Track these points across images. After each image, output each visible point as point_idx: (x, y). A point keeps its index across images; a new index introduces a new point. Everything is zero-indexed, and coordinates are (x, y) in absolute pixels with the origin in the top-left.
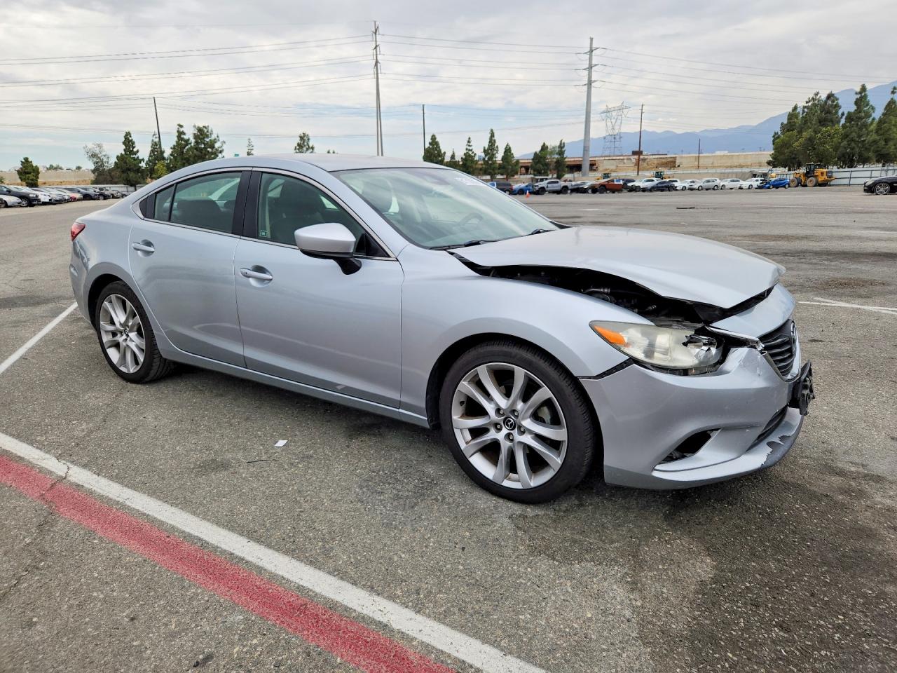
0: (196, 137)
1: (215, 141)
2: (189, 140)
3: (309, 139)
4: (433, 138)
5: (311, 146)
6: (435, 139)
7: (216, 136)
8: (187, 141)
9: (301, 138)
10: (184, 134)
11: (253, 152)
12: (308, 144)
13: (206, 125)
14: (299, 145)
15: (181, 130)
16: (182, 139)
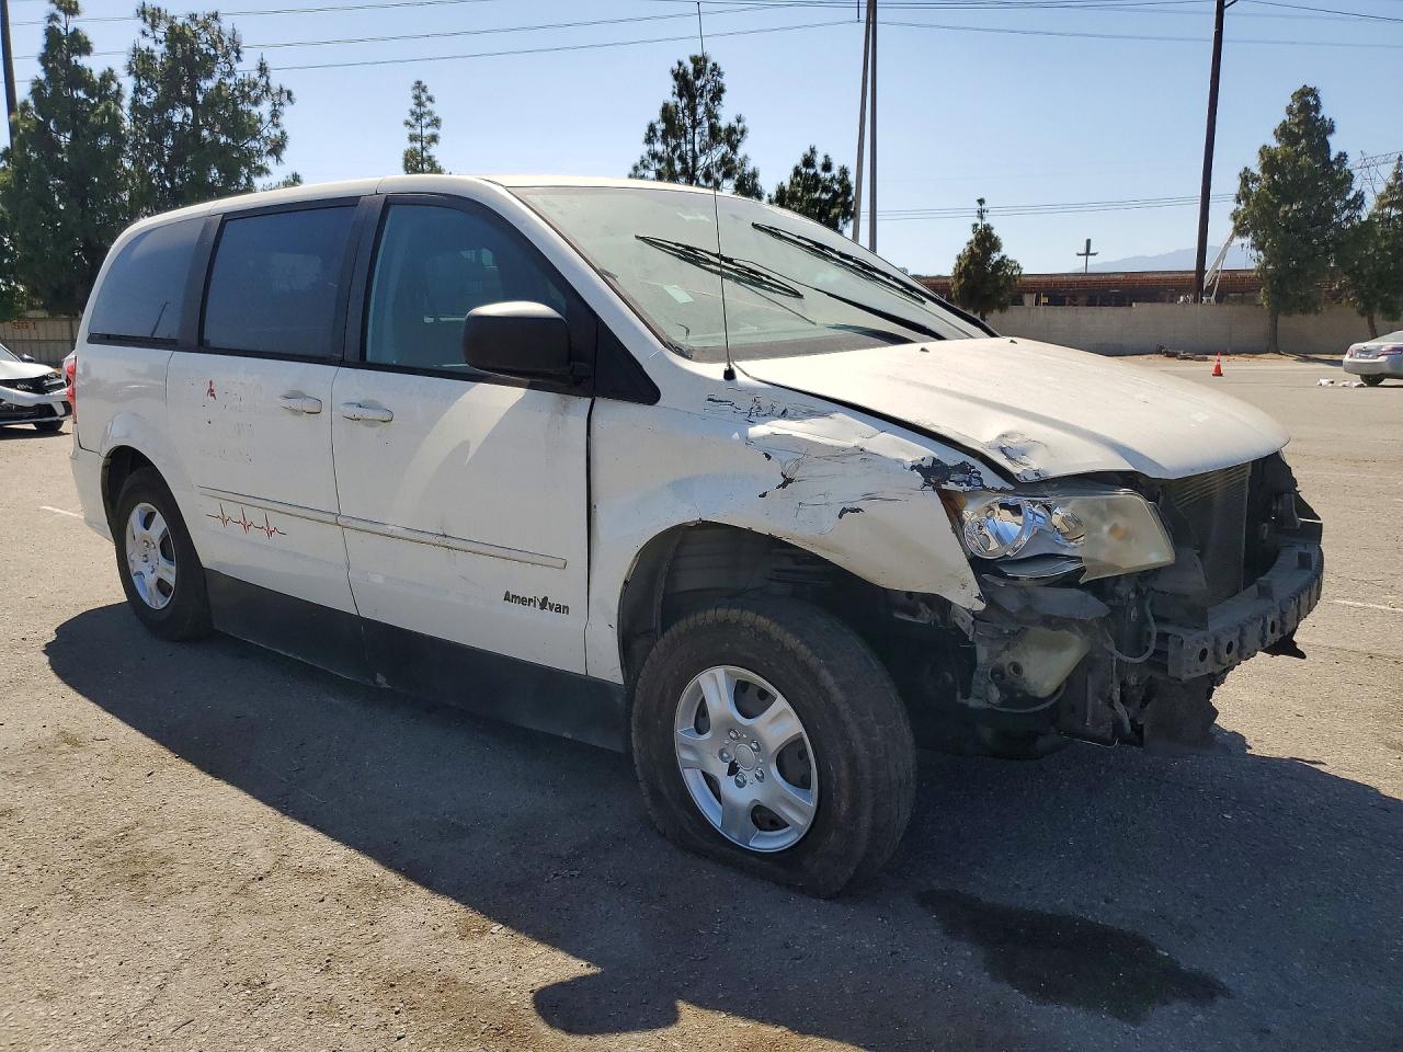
0: (141, 64)
1: (247, 91)
2: (109, 76)
3: (718, 93)
4: (1306, 102)
5: (723, 124)
6: (1317, 108)
7: (255, 64)
8: (103, 88)
9: (685, 84)
10: (84, 47)
11: (434, 151)
12: (711, 115)
13: (202, 10)
14: (667, 113)
15: (67, 24)
16: (79, 77)
